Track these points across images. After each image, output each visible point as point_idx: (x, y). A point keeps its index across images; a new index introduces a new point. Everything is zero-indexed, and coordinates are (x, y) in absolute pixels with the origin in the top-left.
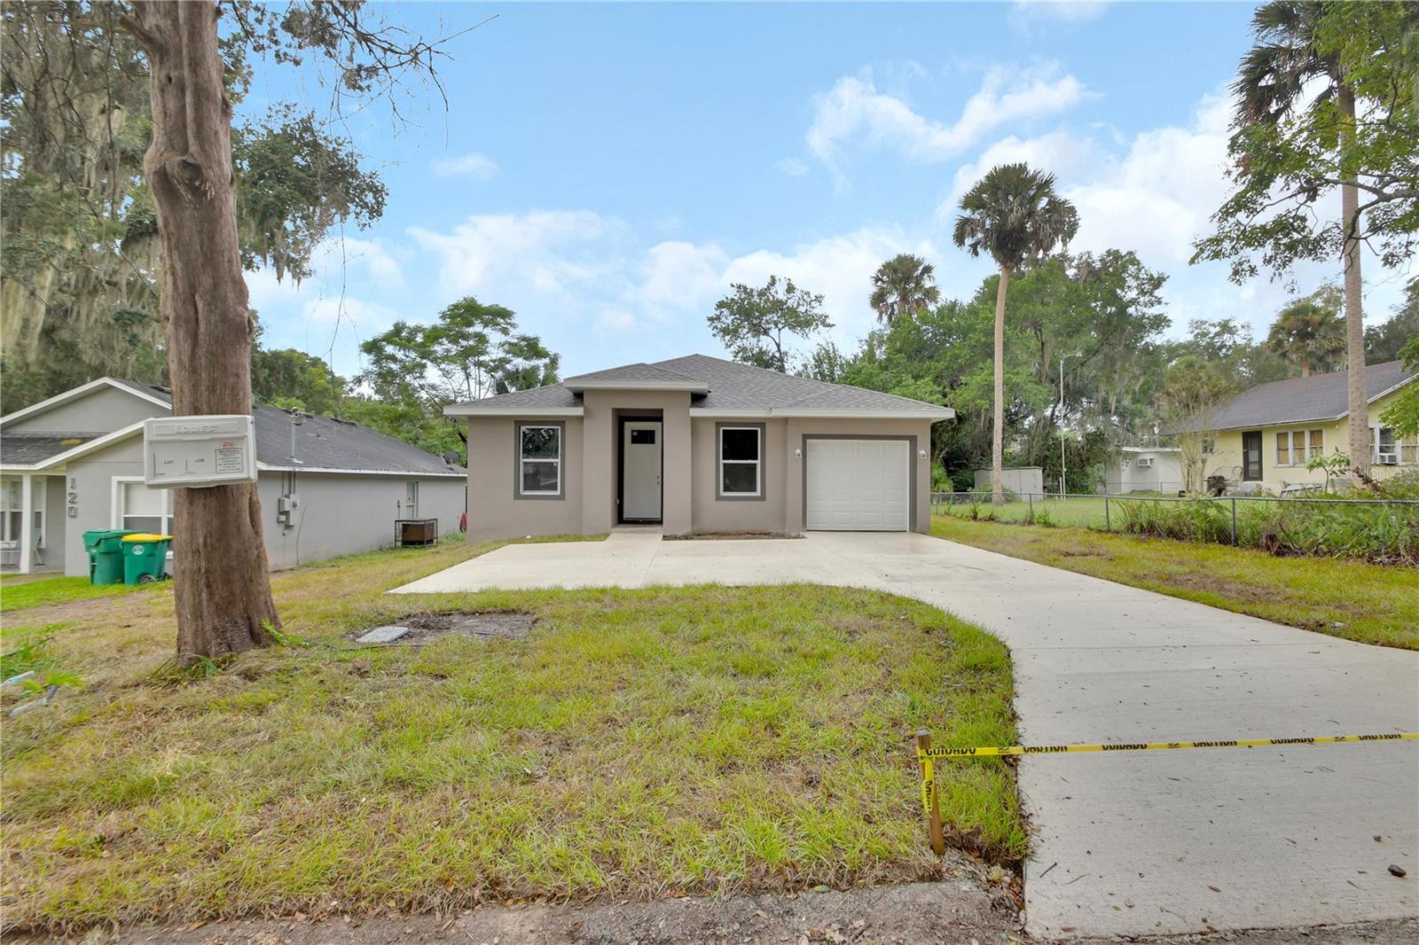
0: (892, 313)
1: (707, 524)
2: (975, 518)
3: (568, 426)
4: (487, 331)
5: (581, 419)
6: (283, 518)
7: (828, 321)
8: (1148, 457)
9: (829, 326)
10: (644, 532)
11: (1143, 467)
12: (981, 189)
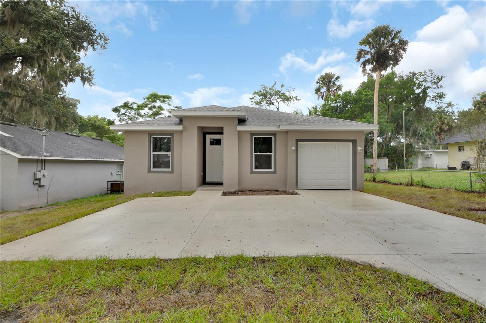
0: (323, 96)
1: (247, 185)
2: (374, 181)
3: (175, 136)
4: (163, 105)
5: (181, 132)
6: (37, 182)
7: (298, 98)
8: (429, 154)
9: (299, 100)
10: (213, 190)
11: (428, 158)
12: (369, 36)
